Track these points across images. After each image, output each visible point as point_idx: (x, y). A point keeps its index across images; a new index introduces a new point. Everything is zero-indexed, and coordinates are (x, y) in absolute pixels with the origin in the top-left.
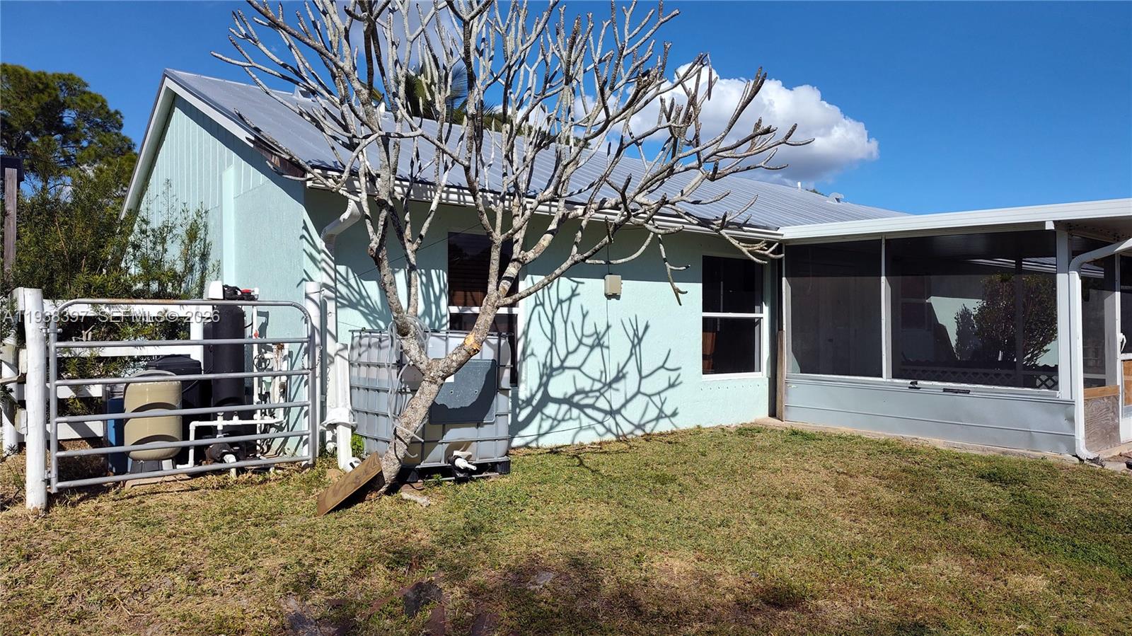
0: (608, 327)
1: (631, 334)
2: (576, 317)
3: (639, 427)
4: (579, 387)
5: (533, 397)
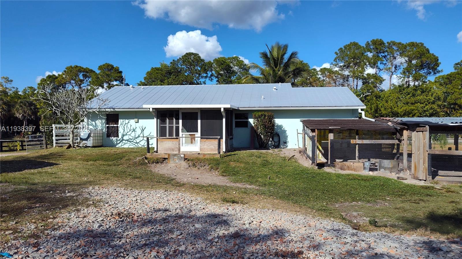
0: (136, 128)
1: (141, 129)
2: (129, 126)
3: (143, 146)
4: (130, 138)
5: (120, 139)
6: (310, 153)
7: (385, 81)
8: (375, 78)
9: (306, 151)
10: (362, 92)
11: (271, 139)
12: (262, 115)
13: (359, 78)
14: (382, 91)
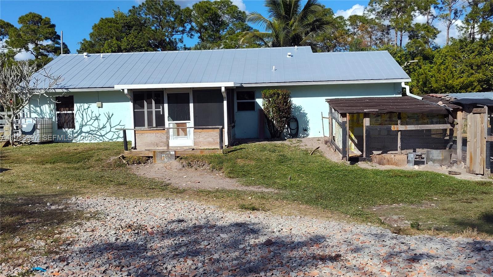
0: (100, 115)
1: (107, 116)
2: (89, 112)
3: (111, 140)
4: (91, 129)
5: (78, 131)
6: (339, 143)
7: (440, 33)
8: (426, 30)
9: (335, 141)
10: (407, 50)
11: (286, 126)
12: (274, 94)
13: (404, 30)
14: (436, 48)
